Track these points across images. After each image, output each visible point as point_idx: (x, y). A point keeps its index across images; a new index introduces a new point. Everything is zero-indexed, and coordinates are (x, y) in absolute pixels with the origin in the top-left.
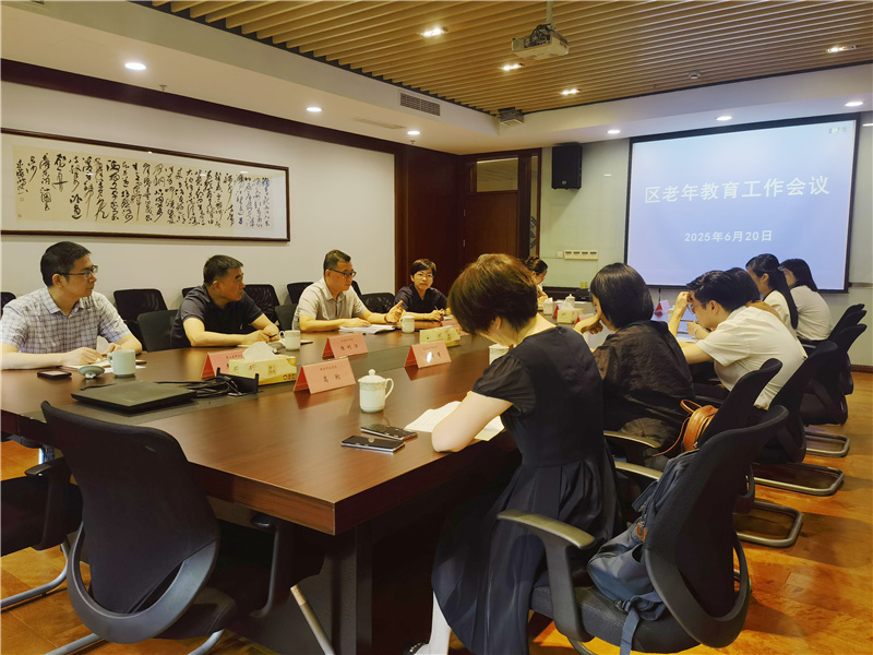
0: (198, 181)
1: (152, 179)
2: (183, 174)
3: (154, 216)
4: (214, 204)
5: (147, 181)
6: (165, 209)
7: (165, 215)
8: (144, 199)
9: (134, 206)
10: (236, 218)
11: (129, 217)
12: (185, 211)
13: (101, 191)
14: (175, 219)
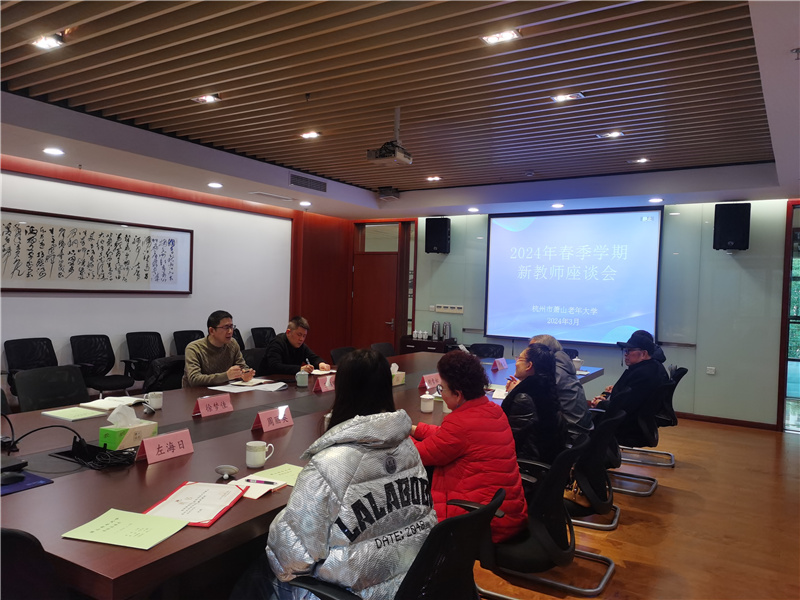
0: (109, 243)
1: (66, 241)
2: (95, 237)
3: (66, 273)
4: (122, 262)
5: (62, 243)
6: (77, 267)
7: (76, 272)
8: (58, 259)
9: (47, 265)
10: (142, 274)
11: (42, 275)
12: (95, 269)
13: (18, 252)
14: (85, 275)
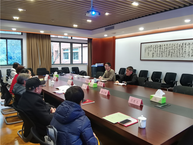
0: (179, 46)
2: (176, 45)
3: (168, 56)
4: (183, 52)
5: (167, 48)
6: (170, 54)
8: (166, 52)
9: (163, 54)
10: (191, 55)
11: (162, 56)
12: (175, 54)
13: (157, 51)
14: (172, 56)
